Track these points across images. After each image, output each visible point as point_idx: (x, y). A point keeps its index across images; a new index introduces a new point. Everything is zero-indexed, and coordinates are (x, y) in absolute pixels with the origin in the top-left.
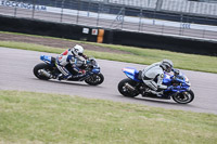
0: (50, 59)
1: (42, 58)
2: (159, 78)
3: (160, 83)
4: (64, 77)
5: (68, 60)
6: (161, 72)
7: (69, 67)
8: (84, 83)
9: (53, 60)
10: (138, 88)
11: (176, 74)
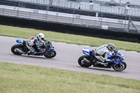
0: (22, 41)
1: (17, 41)
2: (106, 55)
3: (106, 58)
4: (31, 53)
5: (34, 42)
6: (107, 51)
7: (35, 47)
8: (43, 56)
9: (24, 43)
10: (91, 61)
11: (116, 52)
